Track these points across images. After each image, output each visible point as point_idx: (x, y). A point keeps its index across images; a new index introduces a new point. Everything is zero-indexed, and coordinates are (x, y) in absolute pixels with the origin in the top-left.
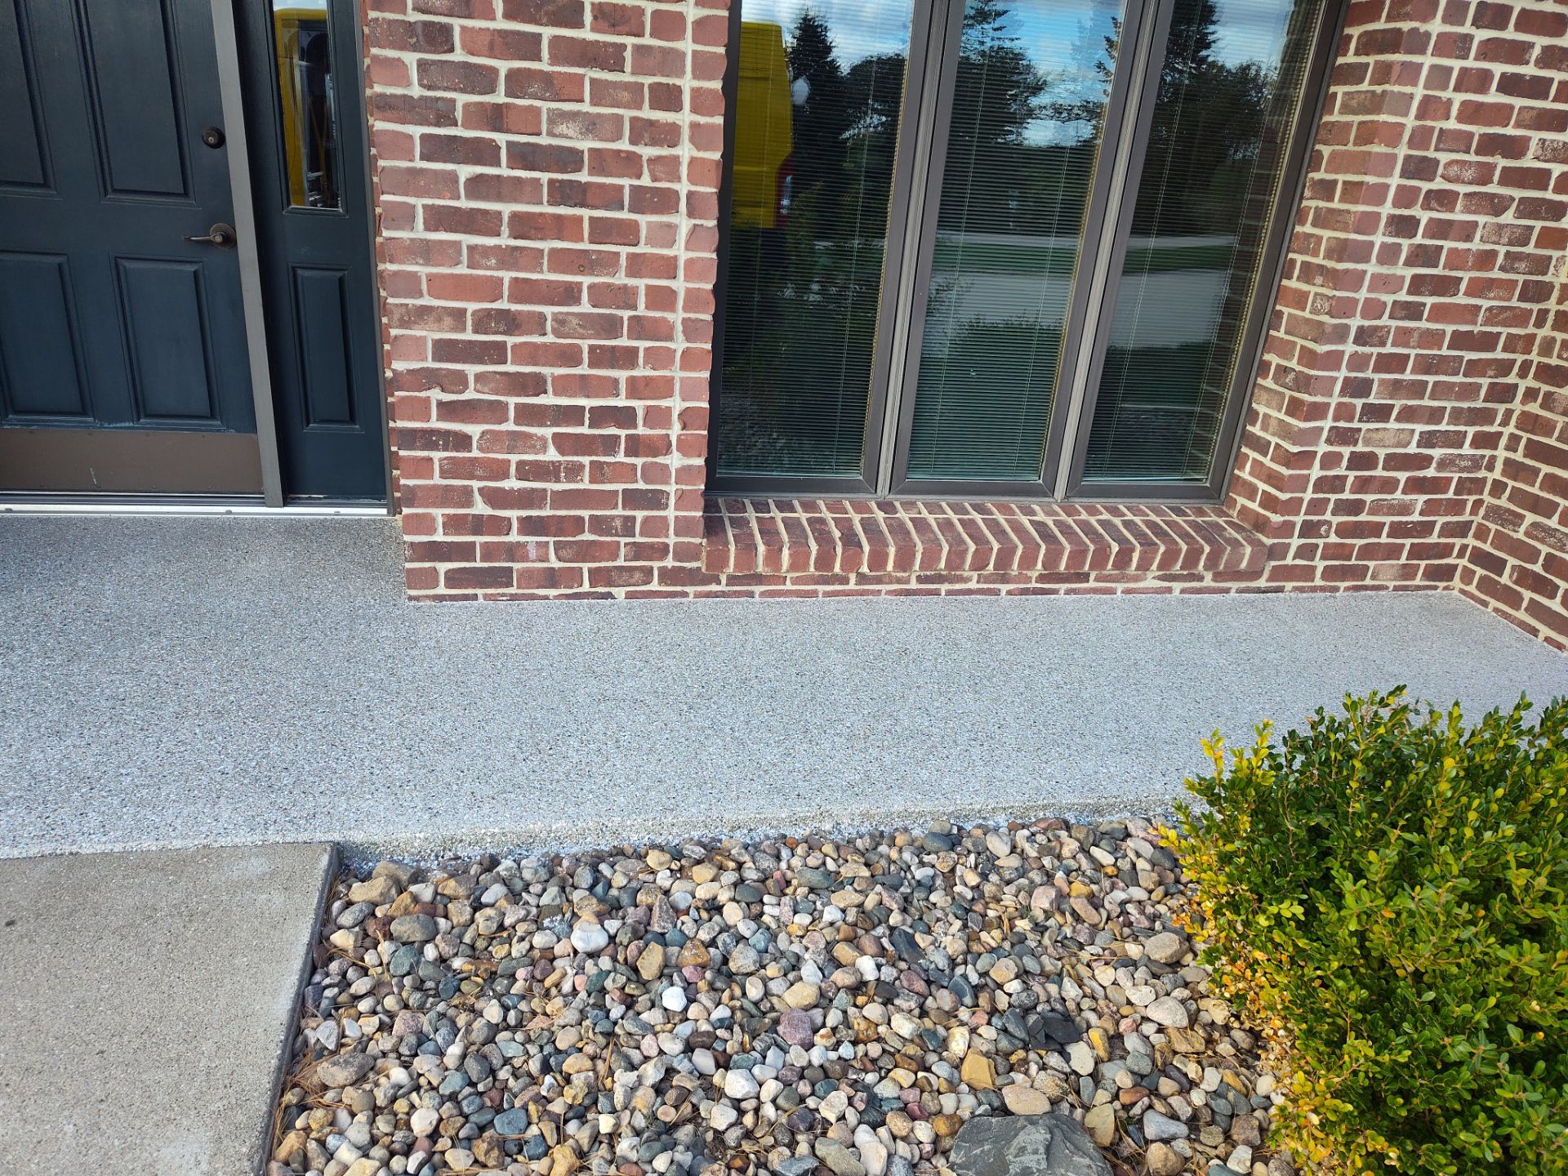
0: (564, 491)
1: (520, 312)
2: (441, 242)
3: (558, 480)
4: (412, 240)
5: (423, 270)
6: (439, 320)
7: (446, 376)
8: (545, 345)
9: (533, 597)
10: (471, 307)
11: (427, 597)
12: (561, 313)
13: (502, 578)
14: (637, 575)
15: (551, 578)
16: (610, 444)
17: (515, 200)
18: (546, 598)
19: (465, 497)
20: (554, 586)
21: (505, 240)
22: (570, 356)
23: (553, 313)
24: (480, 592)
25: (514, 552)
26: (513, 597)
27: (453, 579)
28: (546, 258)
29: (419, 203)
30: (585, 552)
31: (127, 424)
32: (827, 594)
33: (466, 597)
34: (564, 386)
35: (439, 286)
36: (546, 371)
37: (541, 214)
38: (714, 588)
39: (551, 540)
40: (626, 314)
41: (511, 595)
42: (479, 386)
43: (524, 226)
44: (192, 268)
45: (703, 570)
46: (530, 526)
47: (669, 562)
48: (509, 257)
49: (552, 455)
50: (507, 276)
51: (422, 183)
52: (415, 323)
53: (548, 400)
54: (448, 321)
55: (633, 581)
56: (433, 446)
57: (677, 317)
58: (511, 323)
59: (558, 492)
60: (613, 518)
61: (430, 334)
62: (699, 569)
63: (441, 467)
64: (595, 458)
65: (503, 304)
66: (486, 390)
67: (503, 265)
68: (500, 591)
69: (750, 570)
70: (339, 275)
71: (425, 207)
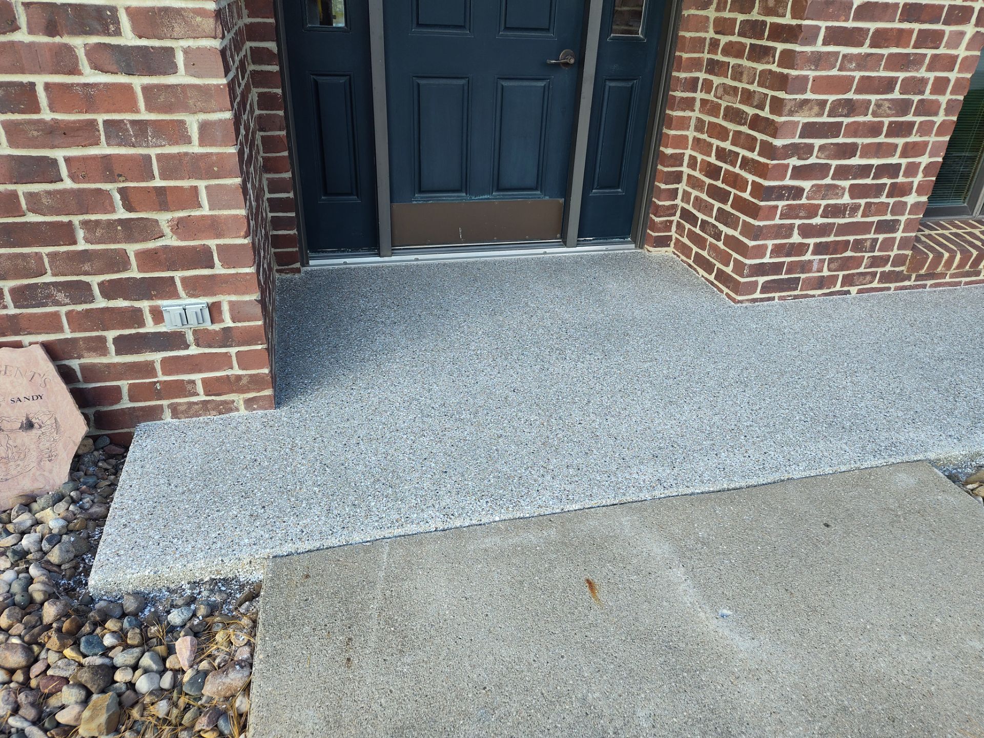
0: (846, 223)
1: (857, 100)
2: (829, 53)
3: (844, 217)
4: (812, 52)
5: (811, 74)
6: (811, 109)
7: (803, 148)
8: (864, 123)
9: (806, 296)
10: (831, 98)
11: (747, 300)
12: (881, 99)
13: (791, 284)
14: (868, 278)
15: (821, 283)
16: (878, 190)
17: (881, 20)
18: (814, 296)
19: (789, 231)
20: (820, 287)
21: (865, 50)
22: (874, 130)
23: (876, 100)
24: (777, 295)
25: (805, 267)
26: (796, 297)
27: (766, 288)
28: (884, 61)
29: (823, 24)
30: (845, 264)
31: (486, 197)
32: (967, 283)
33: (769, 299)
34: (869, 151)
35: (823, 85)
36: (860, 141)
37: (892, 29)
38: (907, 283)
39: (827, 257)
40: (916, 98)
41: (795, 296)
42: (819, 154)
43: (881, 38)
45: (905, 272)
46: (820, 249)
47: (888, 268)
48: (863, 62)
49: (846, 199)
50: (858, 75)
51: (831, 10)
52: (797, 112)
53: (856, 161)
54: (816, 109)
55: (864, 281)
56: (780, 198)
57: (943, 99)
58: (851, 107)
59: (842, 224)
60: (866, 240)
61: (802, 119)
62: (903, 271)
63: (782, 211)
64: (868, 200)
65: (850, 95)
66: (823, 156)
67: (859, 68)
68: (789, 293)
69: (934, 270)
70: (630, 84)
71: (827, 28)
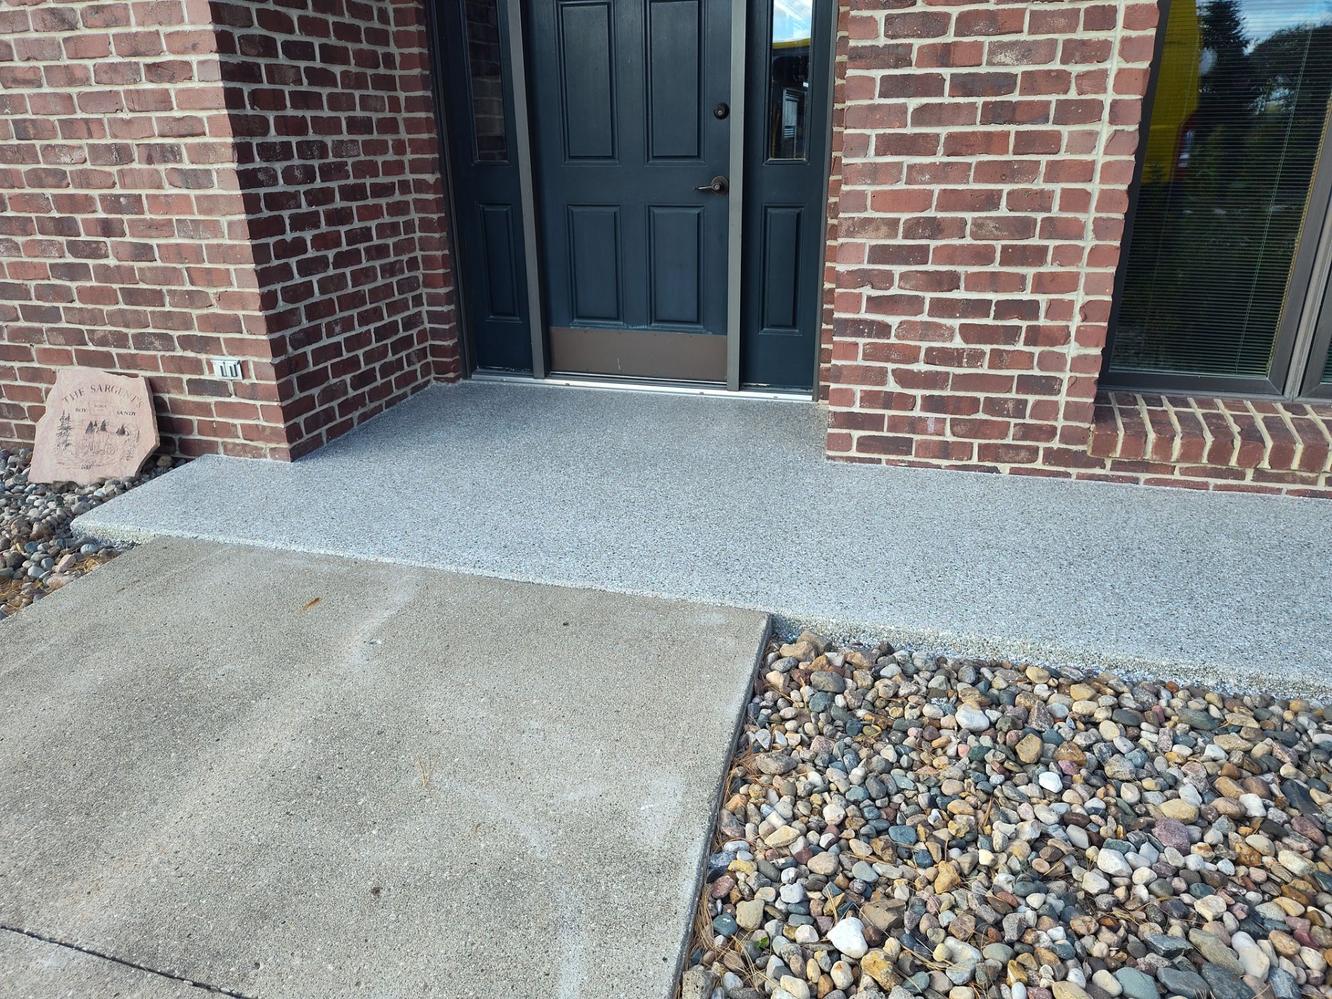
0: (964, 375)
1: (944, 219)
2: (887, 164)
3: (960, 366)
4: (864, 164)
5: (869, 189)
6: (877, 229)
7: (876, 276)
8: (962, 246)
9: (927, 465)
10: (904, 216)
11: (841, 458)
12: (980, 218)
13: (902, 446)
14: (1023, 454)
15: (945, 450)
16: (1011, 334)
17: (953, 124)
18: (939, 467)
19: (881, 376)
20: (947, 457)
21: (940, 158)
22: (984, 256)
23: (973, 218)
24: (884, 457)
25: (916, 425)
26: (911, 464)
27: (864, 444)
28: (973, 170)
29: (872, 133)
30: (978, 429)
31: (641, 327)
32: (1218, 488)
33: (872, 461)
34: (975, 282)
35: (881, 201)
36: (961, 269)
37: (973, 133)
38: (1097, 471)
39: (948, 417)
40: (1040, 216)
41: (909, 462)
42: (902, 284)
43: (957, 145)
44: (696, 211)
45: (1089, 453)
46: (932, 404)
47: (1056, 444)
48: (940, 173)
49: (958, 343)
50: (937, 188)
51: (878, 116)
52: (858, 232)
53: (960, 294)
54: (884, 229)
55: (1017, 458)
56: (860, 334)
57: (1088, 218)
58: (935, 228)
59: (959, 375)
60: (1006, 400)
61: (868, 241)
62: (1084, 452)
63: (864, 350)
64: (995, 346)
65: (931, 213)
66: (908, 287)
67: (935, 179)
68: (901, 458)
69: (1137, 456)
70: (797, 211)
71: (877, 136)
